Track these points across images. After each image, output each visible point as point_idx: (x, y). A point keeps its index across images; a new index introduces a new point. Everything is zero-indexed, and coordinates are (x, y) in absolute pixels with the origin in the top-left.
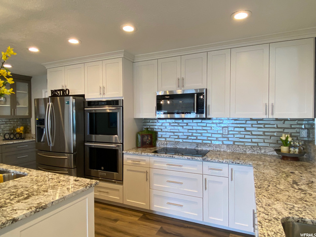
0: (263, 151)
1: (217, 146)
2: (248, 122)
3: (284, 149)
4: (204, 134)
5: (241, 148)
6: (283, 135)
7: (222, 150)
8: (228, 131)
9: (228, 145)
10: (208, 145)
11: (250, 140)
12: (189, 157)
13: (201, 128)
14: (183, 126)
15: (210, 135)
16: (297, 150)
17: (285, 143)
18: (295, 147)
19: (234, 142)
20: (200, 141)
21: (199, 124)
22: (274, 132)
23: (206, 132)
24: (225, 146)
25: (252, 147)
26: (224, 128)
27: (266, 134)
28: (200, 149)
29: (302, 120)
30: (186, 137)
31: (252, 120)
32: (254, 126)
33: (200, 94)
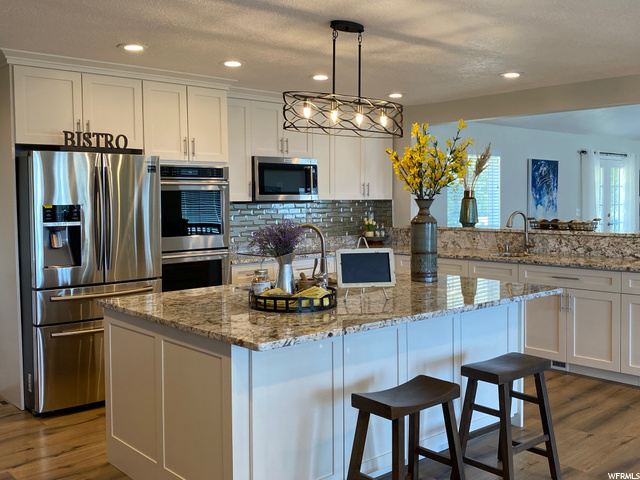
3: (370, 234)
16: (383, 234)
18: (380, 230)
33: (315, 167)
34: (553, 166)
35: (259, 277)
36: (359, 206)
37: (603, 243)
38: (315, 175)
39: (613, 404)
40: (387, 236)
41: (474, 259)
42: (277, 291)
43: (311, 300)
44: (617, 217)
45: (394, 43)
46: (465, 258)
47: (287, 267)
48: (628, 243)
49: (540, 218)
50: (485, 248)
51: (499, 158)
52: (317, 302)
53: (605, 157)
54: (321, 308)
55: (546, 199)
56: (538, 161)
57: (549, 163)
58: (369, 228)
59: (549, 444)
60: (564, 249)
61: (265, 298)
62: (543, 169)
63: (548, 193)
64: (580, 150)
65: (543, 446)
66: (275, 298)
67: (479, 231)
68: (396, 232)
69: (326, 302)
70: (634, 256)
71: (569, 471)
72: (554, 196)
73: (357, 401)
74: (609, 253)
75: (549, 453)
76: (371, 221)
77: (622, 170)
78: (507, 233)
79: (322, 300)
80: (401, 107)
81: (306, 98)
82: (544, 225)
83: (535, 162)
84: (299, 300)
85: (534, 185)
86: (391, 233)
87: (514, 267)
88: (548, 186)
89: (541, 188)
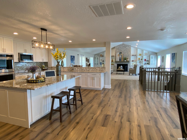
18: (46, 67)
33: (33, 55)
35: (28, 77)
36: (41, 63)
37: (84, 69)
38: (33, 57)
39: (87, 92)
40: (47, 69)
41: (65, 72)
42: (32, 79)
43: (41, 80)
45: (52, 33)
46: (63, 72)
47: (34, 74)
49: (74, 65)
50: (66, 70)
52: (42, 81)
53: (81, 55)
54: (43, 82)
55: (73, 62)
58: (44, 67)
59: (81, 99)
60: (78, 70)
61: (31, 81)
62: (73, 57)
64: (78, 54)
65: (80, 100)
66: (33, 80)
67: (64, 67)
68: (49, 68)
69: (44, 80)
71: (84, 103)
73: (52, 97)
74: (85, 70)
75: (81, 101)
76: (44, 66)
77: (83, 58)
78: (69, 67)
79: (43, 80)
80: (54, 45)
81: (37, 42)
82: (75, 66)
83: (71, 56)
84: (39, 80)
85: (71, 60)
86: (48, 68)
87: (71, 73)
88: (73, 60)
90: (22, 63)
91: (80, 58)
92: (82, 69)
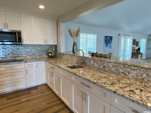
0: (43, 56)
1: (25, 57)
2: (37, 46)
3: (50, 55)
4: (18, 52)
5: (35, 56)
6: (49, 50)
7: (27, 58)
8: (30, 50)
9: (30, 56)
10: (21, 56)
11: (38, 53)
12: (18, 62)
13: (16, 49)
14: (5, 49)
15: (21, 52)
16: (54, 54)
17: (50, 53)
18: (53, 53)
19: (32, 54)
20: (17, 55)
21: (15, 47)
22: (46, 49)
23: (19, 51)
24: (29, 56)
25: (39, 55)
26: (28, 49)
27: (43, 50)
28: (17, 59)
29: (53, 45)
30: (8, 54)
31: (38, 45)
32: (39, 47)
34: (111, 38)
37: (110, 65)
44: (127, 49)
48: (122, 67)
50: (75, 61)
51: (96, 35)
53: (125, 36)
55: (109, 45)
56: (107, 36)
57: (110, 37)
60: (96, 65)
62: (108, 38)
63: (109, 44)
64: (119, 34)
67: (73, 55)
70: (124, 73)
72: (111, 45)
74: (113, 70)
77: (129, 39)
78: (80, 57)
83: (106, 36)
85: (106, 42)
87: (70, 74)
88: (110, 42)
89: (108, 43)
90: (16, 46)
91: (123, 40)
92: (105, 65)
